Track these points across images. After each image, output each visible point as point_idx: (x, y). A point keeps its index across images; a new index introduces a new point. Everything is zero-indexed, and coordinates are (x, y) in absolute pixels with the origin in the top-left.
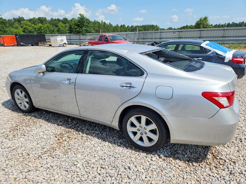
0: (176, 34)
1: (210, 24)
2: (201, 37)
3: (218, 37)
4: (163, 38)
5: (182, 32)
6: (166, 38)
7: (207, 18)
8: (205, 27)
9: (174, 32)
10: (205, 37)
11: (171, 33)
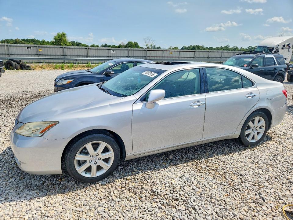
0: (32, 50)
1: (69, 41)
2: (65, 55)
3: (82, 56)
4: (13, 54)
5: (40, 48)
6: (17, 54)
7: (65, 34)
8: (65, 45)
9: (29, 46)
10: (69, 56)
11: (24, 48)
